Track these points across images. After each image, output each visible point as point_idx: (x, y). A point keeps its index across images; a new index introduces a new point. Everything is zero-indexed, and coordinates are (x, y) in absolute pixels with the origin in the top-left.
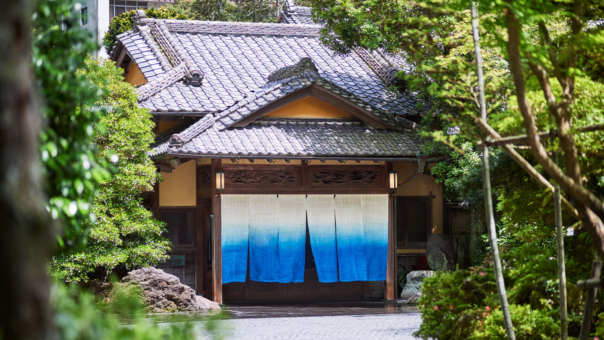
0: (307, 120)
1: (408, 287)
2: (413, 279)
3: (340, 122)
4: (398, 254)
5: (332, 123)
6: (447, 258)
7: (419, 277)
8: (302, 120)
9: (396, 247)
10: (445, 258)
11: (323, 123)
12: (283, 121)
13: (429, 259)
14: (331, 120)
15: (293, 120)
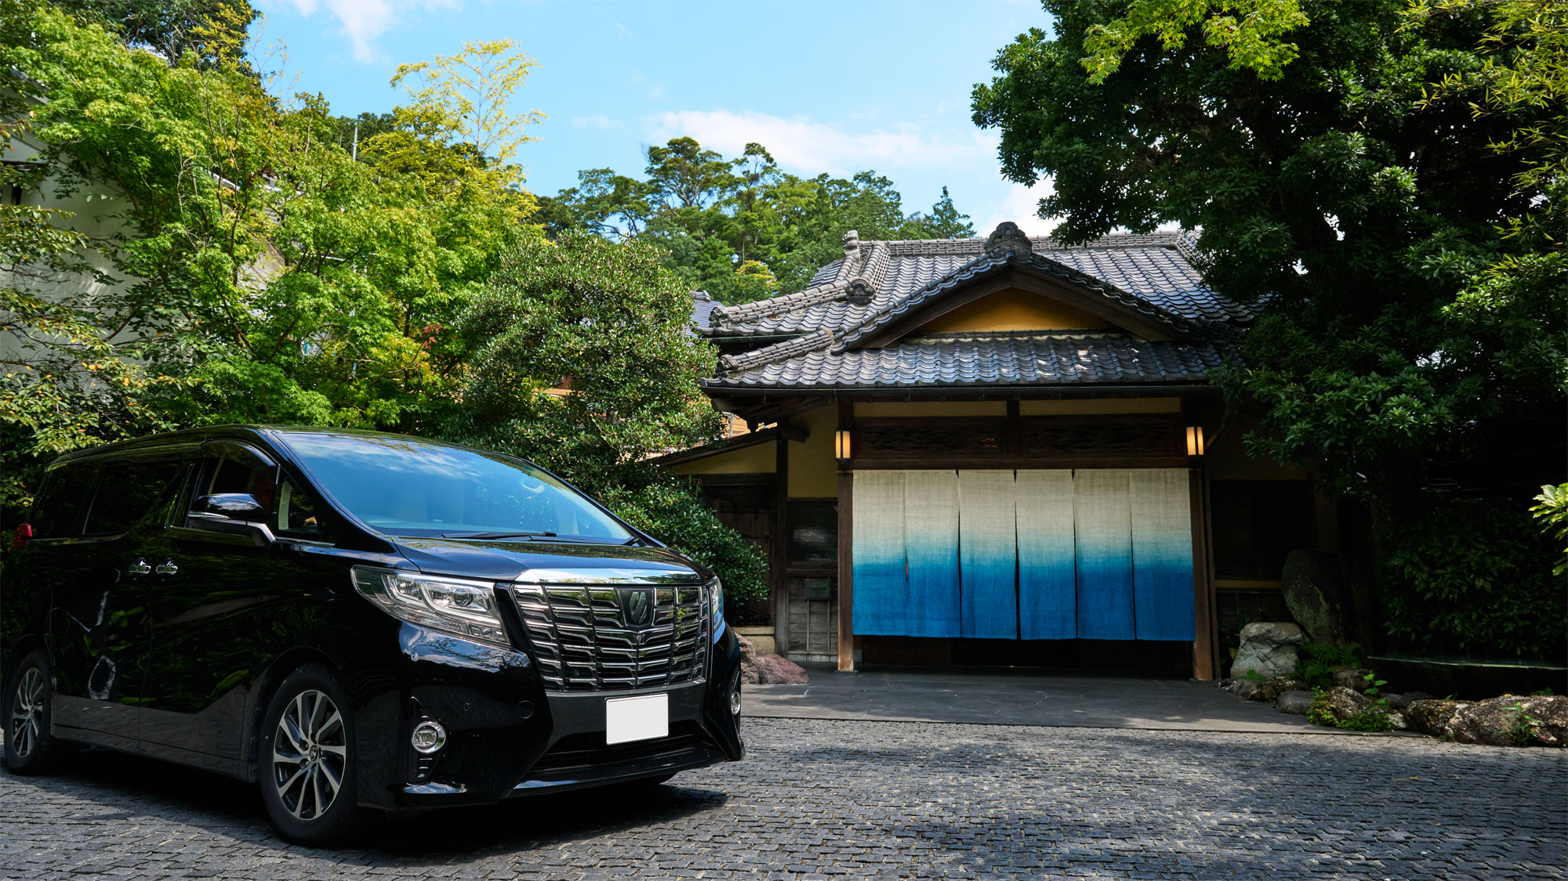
0: (1012, 334)
1: (1242, 655)
2: (1250, 640)
3: (1080, 334)
4: (1217, 589)
5: (1063, 337)
6: (1326, 597)
7: (1262, 635)
8: (1003, 334)
9: (1212, 575)
10: (1321, 598)
11: (1045, 337)
12: (966, 337)
13: (1290, 600)
14: (1060, 333)
15: (984, 335)
